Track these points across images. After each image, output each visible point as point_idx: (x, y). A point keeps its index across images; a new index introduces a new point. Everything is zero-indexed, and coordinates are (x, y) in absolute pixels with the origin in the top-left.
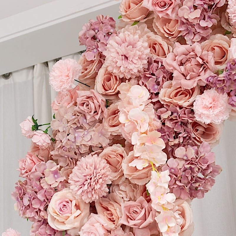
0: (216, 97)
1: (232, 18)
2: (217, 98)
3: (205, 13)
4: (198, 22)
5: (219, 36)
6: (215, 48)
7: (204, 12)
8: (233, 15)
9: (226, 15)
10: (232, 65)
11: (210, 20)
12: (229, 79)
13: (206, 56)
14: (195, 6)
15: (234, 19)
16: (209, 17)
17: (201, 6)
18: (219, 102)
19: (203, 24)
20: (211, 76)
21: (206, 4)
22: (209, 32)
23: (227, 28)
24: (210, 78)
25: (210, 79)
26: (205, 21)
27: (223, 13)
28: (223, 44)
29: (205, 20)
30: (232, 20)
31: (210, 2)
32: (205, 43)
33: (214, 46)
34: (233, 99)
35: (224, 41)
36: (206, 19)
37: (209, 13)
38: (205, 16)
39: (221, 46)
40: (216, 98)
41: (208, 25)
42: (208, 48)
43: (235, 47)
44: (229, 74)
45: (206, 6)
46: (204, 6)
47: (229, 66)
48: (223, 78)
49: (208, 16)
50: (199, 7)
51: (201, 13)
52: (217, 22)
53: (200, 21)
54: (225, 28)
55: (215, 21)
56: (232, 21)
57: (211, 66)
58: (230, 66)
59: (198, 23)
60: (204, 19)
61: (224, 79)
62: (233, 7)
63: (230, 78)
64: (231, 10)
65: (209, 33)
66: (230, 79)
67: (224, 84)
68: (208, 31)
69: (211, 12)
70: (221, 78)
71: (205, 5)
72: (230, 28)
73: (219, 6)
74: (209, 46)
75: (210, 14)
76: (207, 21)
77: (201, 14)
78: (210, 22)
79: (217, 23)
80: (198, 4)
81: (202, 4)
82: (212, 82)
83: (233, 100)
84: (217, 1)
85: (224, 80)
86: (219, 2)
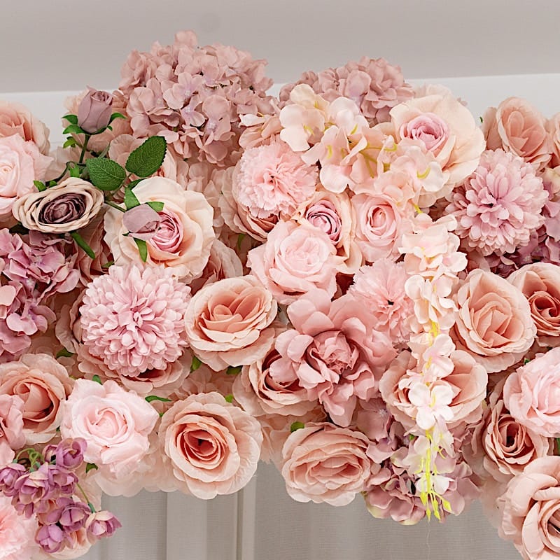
0: (8, 516)
1: (88, 330)
2: (9, 519)
3: (24, 299)
4: (3, 315)
5: (46, 359)
6: (32, 387)
7: (23, 295)
8: (92, 324)
9: (71, 314)
10: (69, 456)
11: (33, 319)
12: (54, 484)
13: (6, 406)
14: (4, 275)
15: (92, 334)
16: (32, 310)
17: (18, 281)
18: (12, 531)
19: (15, 323)
20: (8, 468)
21: (33, 278)
22: (23, 344)
23: (66, 343)
24: (5, 473)
25: (6, 477)
26: (22, 318)
27: (65, 306)
28: (52, 385)
29: (21, 315)
30: (87, 335)
31: (43, 278)
32: (11, 370)
33: (30, 383)
34: (50, 532)
35: (57, 377)
36: (23, 314)
37: (34, 300)
38: (23, 305)
39: (46, 388)
40: (6, 517)
41: (26, 329)
42: (12, 384)
43: (80, 400)
44: (55, 472)
45: (30, 284)
46: (28, 281)
47: (62, 456)
48: (39, 484)
49: (31, 306)
50: (14, 280)
51: (17, 296)
52: (48, 325)
53: (8, 315)
54: (61, 342)
55: (43, 323)
56: (86, 337)
57: (14, 434)
58: (64, 457)
59: (4, 318)
60: (20, 312)
61: (42, 485)
62: (96, 305)
63: (56, 484)
64: (91, 311)
65: (22, 348)
66: (55, 486)
67: (38, 497)
68: (21, 341)
69: (39, 300)
70: (35, 482)
71: (30, 279)
72: (73, 344)
73: (60, 290)
74: (16, 380)
75: (35, 303)
76: (25, 319)
77: (15, 299)
78: (31, 323)
79: (46, 327)
80: (13, 275)
81: (22, 278)
82: (8, 484)
83: (49, 537)
84: (58, 278)
85: (40, 488)
86: (63, 281)
